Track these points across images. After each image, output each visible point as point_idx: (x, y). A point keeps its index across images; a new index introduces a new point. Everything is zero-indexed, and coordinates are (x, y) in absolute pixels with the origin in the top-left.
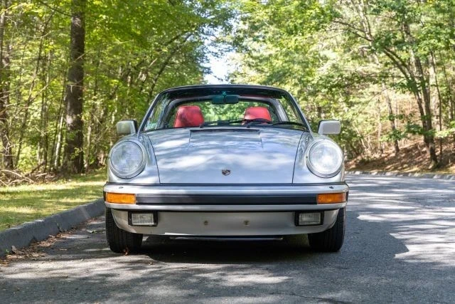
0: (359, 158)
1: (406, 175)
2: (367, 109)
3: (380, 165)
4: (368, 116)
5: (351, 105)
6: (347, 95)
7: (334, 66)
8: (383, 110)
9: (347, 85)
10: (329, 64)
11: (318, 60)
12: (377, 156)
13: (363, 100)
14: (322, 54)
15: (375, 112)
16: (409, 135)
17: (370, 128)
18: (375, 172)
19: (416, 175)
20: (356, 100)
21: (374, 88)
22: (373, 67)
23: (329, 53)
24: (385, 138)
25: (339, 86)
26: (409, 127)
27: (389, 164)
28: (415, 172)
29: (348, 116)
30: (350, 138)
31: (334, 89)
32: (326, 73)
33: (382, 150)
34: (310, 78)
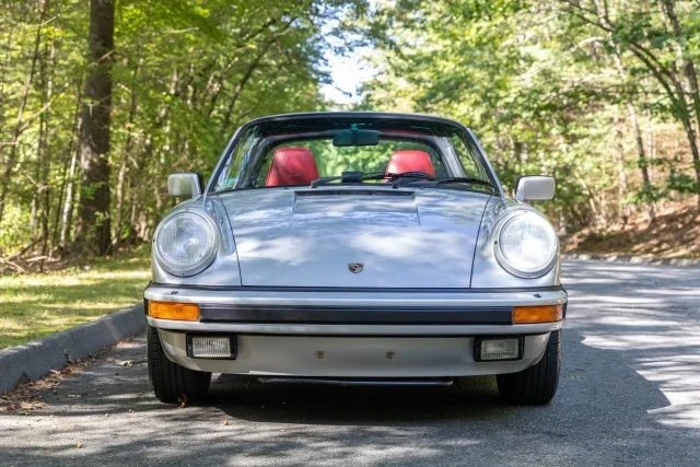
0: (586, 231)
1: (667, 262)
2: (599, 147)
3: (621, 243)
4: (600, 159)
5: (573, 139)
6: (565, 122)
7: (545, 74)
8: (627, 148)
9: (567, 107)
10: (534, 70)
11: (514, 62)
12: (616, 228)
13: (593, 132)
14: (523, 51)
15: (614, 152)
16: (673, 193)
17: (606, 179)
18: (613, 257)
19: (685, 262)
20: (582, 130)
21: (612, 110)
22: (611, 74)
23: (534, 51)
24: (631, 196)
25: (552, 107)
26: (672, 179)
27: (637, 243)
28: (682, 257)
29: (568, 158)
30: (571, 197)
31: (543, 113)
32: (530, 85)
33: (625, 218)
34: (502, 93)
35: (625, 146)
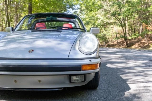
0: (108, 44)
1: (120, 48)
2: (110, 32)
3: (113, 46)
4: (110, 33)
5: (106, 30)
6: (105, 28)
7: (102, 21)
8: (114, 32)
9: (105, 25)
10: (100, 20)
11: (98, 19)
12: (112, 43)
13: (109, 29)
14: (99, 17)
15: (112, 32)
16: (121, 38)
17: (111, 36)
18: (112, 48)
19: (123, 49)
20: (107, 29)
21: (112, 26)
22: (112, 21)
23: (101, 17)
24: (115, 39)
25: (103, 25)
26: (121, 36)
27: (115, 45)
28: (122, 48)
29: (105, 33)
30: (106, 39)
31: (102, 26)
32: (100, 22)
33: (113, 42)
34: (95, 24)
35: (113, 31)
